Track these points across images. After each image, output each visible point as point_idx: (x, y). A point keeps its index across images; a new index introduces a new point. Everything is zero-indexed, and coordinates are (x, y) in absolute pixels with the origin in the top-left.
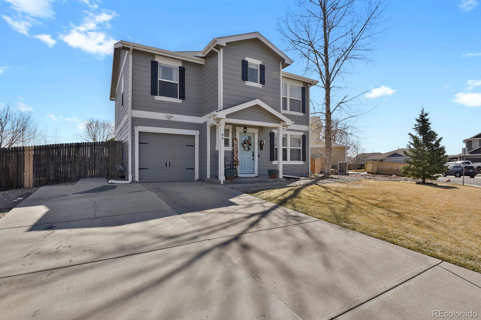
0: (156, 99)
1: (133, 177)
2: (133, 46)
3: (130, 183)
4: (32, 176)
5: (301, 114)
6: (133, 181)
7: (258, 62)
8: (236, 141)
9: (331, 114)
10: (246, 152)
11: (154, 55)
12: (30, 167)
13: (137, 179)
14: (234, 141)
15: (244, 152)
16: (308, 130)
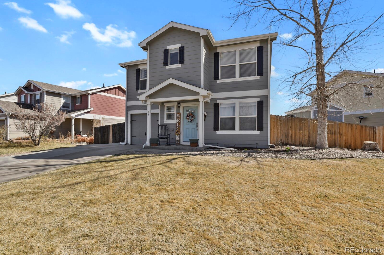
0: (139, 92)
1: (127, 141)
2: (124, 65)
3: (125, 144)
4: (112, 139)
5: (258, 78)
6: (127, 144)
7: (177, 46)
8: (179, 115)
9: (324, 65)
10: (191, 123)
11: (137, 65)
12: (111, 135)
13: (129, 142)
14: (178, 115)
15: (188, 123)
16: (267, 94)
